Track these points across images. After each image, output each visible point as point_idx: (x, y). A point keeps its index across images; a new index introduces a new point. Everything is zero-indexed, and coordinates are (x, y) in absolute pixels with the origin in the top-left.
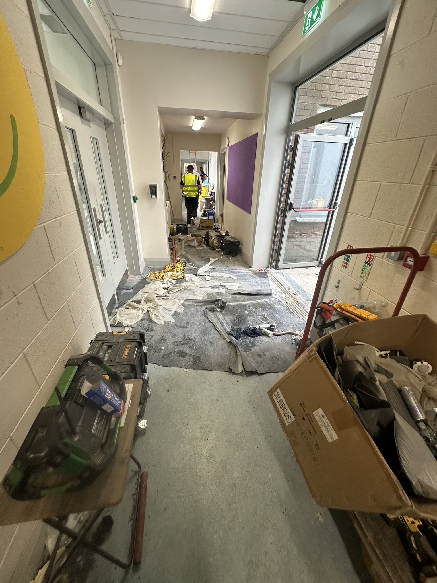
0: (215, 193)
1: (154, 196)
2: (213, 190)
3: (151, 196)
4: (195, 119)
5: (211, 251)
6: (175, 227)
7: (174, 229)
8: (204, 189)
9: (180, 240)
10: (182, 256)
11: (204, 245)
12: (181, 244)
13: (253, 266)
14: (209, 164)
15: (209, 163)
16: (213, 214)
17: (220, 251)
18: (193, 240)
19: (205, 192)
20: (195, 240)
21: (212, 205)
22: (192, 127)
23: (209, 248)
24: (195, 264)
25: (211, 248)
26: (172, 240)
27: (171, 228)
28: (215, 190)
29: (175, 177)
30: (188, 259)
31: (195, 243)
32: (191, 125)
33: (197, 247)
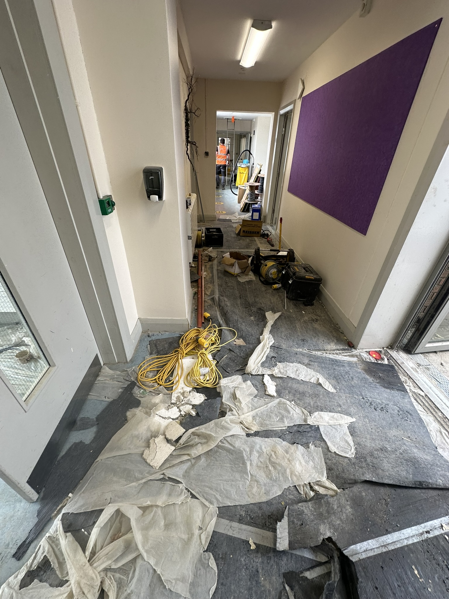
0: (263, 178)
1: (156, 197)
2: (259, 173)
3: (149, 197)
4: (252, 28)
5: (263, 288)
6: (203, 235)
7: (202, 237)
8: (244, 172)
9: (211, 259)
10: (214, 301)
11: (251, 273)
12: (212, 268)
13: (360, 346)
14: (251, 138)
15: (252, 135)
16: (259, 211)
17: (280, 288)
18: (232, 265)
19: (245, 174)
20: (237, 265)
21: (257, 196)
22: (240, 61)
23: (258, 279)
24: (238, 329)
25: (262, 280)
26: (198, 258)
27: (198, 235)
28: (264, 174)
29: (207, 154)
30: (226, 314)
31: (236, 270)
32: (239, 58)
33: (238, 275)
